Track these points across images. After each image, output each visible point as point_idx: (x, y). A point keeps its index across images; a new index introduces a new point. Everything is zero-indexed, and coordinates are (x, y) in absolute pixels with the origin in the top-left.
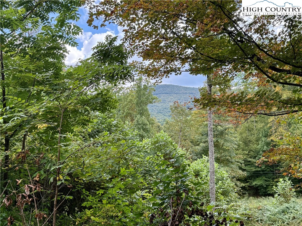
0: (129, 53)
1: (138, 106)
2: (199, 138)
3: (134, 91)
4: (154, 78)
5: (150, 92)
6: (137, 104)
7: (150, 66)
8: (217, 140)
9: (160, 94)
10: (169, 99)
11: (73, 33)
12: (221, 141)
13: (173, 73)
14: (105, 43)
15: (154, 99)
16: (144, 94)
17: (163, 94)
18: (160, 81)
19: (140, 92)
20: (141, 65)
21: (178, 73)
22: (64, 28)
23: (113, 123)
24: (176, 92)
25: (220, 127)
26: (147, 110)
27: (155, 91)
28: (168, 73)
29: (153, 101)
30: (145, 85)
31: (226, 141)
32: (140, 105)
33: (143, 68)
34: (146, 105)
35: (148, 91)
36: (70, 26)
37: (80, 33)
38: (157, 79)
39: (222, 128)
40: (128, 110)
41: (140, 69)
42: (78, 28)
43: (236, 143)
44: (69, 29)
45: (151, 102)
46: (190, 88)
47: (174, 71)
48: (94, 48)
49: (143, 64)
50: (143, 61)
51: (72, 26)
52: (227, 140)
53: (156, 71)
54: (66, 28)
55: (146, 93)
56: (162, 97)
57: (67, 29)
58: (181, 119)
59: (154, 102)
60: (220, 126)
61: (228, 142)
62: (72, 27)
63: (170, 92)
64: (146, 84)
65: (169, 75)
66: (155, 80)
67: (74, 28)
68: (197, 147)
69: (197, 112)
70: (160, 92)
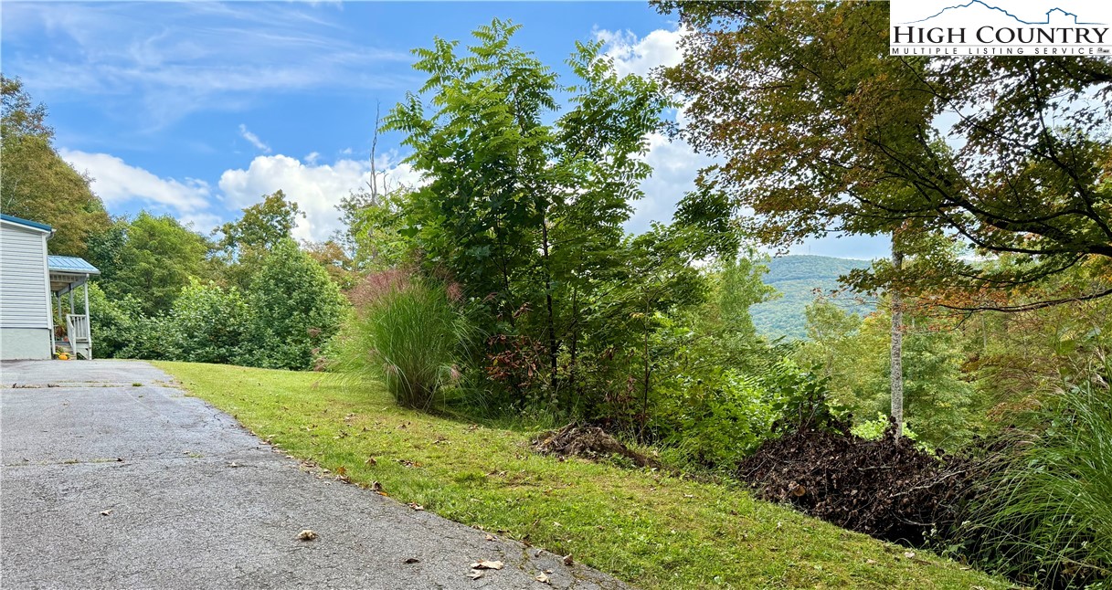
0: (732, 205)
1: (727, 311)
2: (876, 381)
3: (716, 275)
4: (776, 246)
5: (756, 275)
6: (724, 304)
7: (768, 225)
8: (921, 386)
9: (779, 280)
10: (804, 292)
11: (637, 176)
12: (931, 388)
13: (812, 235)
14: (695, 193)
15: (766, 291)
16: (741, 282)
17: (787, 279)
18: (785, 251)
19: (731, 277)
20: (750, 222)
21: (820, 235)
22: (623, 169)
23: (688, 336)
24: (821, 275)
25: (929, 354)
26: (746, 319)
27: (768, 272)
28: (801, 236)
29: (764, 297)
30: (743, 260)
31: (942, 387)
32: (732, 308)
33: (755, 229)
34: (746, 306)
35: (751, 273)
36: (634, 164)
37: (648, 174)
38: (780, 247)
39: (933, 357)
40: (703, 320)
41: (750, 231)
42: (646, 167)
43: (969, 392)
44: (631, 170)
45: (757, 301)
46: (861, 262)
47: (813, 230)
48: (679, 203)
49: (755, 221)
50: (755, 214)
51: (636, 164)
52: (946, 385)
53: (779, 231)
54: (625, 168)
55: (746, 278)
56: (785, 288)
57: (628, 169)
58: (833, 336)
59: (766, 300)
60: (930, 352)
61: (948, 391)
62: (637, 167)
63: (807, 275)
64: (748, 258)
65: (803, 239)
66: (777, 248)
67: (640, 167)
68: (869, 401)
69: (873, 322)
70: (779, 277)
